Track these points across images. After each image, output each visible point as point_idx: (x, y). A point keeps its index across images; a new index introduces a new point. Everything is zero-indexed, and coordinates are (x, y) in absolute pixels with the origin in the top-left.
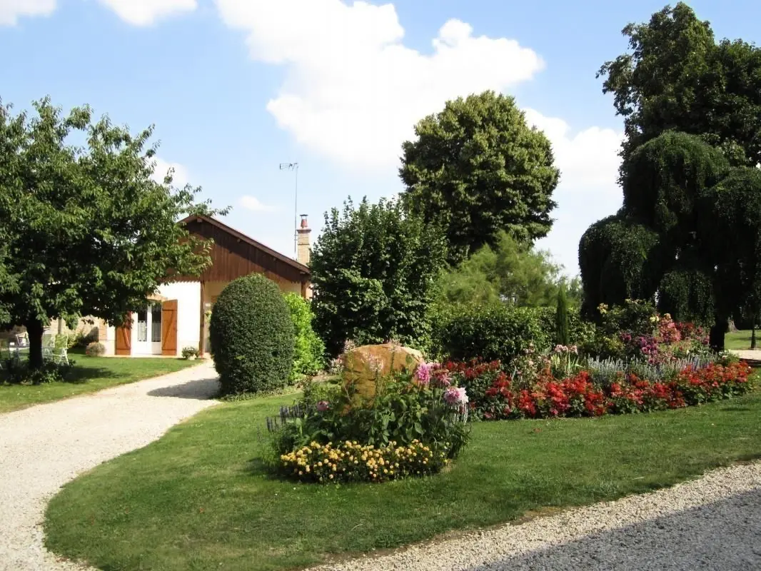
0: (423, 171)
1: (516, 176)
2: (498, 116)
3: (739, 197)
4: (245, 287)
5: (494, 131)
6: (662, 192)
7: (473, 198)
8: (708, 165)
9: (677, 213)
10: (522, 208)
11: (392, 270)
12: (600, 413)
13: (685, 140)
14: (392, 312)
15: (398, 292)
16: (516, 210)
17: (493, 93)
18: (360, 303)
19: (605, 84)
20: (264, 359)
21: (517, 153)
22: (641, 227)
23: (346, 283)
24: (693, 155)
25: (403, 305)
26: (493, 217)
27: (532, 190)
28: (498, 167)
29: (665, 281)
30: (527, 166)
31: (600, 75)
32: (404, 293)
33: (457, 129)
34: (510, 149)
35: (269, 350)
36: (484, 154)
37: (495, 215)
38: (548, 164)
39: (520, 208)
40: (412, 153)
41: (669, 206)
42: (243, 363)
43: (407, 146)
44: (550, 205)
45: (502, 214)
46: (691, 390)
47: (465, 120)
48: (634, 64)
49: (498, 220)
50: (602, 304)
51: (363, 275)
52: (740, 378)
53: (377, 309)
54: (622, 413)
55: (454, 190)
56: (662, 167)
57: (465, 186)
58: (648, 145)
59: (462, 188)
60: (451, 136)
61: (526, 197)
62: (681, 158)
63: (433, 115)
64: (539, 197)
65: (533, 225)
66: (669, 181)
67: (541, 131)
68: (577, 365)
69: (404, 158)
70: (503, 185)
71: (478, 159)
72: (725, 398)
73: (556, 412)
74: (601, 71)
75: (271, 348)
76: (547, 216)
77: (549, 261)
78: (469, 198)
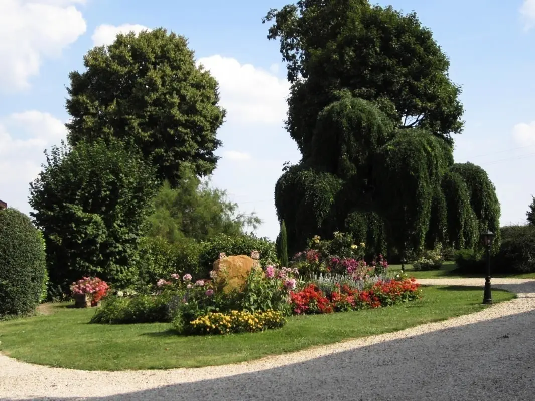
0: (95, 103)
1: (188, 116)
2: (172, 54)
3: (404, 155)
4: (6, 219)
5: (168, 71)
6: (344, 148)
7: (146, 135)
8: (379, 127)
9: (357, 165)
10: (192, 147)
11: (111, 206)
12: (328, 311)
13: (362, 106)
14: (111, 245)
15: (116, 226)
16: (186, 147)
17: (165, 31)
18: (83, 235)
19: (270, 31)
20: (25, 283)
21: (189, 92)
22: (328, 175)
23: (72, 217)
24: (368, 119)
25: (121, 237)
26: (165, 154)
27: (202, 129)
28: (172, 105)
29: (349, 220)
30: (199, 106)
31: (266, 21)
32: (121, 226)
33: (131, 64)
34: (183, 88)
35: (28, 276)
36: (157, 92)
37: (166, 152)
38: (214, 104)
39: (190, 146)
40: (79, 84)
41: (350, 159)
42: (7, 287)
43: (75, 76)
44: (216, 144)
45: (174, 151)
46: (384, 296)
47: (138, 55)
48: (298, 14)
49: (169, 156)
50: (316, 236)
51: (85, 211)
52: (412, 289)
53: (100, 241)
54: (342, 311)
55: (127, 124)
56: (345, 127)
57: (138, 121)
58: (333, 107)
59: (135, 123)
60: (126, 70)
61: (196, 135)
62: (360, 119)
63: (103, 47)
64: (207, 135)
65: (201, 162)
66: (349, 139)
67: (207, 70)
68: (301, 281)
69: (70, 88)
70: (175, 123)
71: (152, 96)
72: (403, 302)
73: (299, 312)
74: (267, 17)
75: (30, 274)
76: (212, 154)
77: (225, 199)
78: (142, 134)
